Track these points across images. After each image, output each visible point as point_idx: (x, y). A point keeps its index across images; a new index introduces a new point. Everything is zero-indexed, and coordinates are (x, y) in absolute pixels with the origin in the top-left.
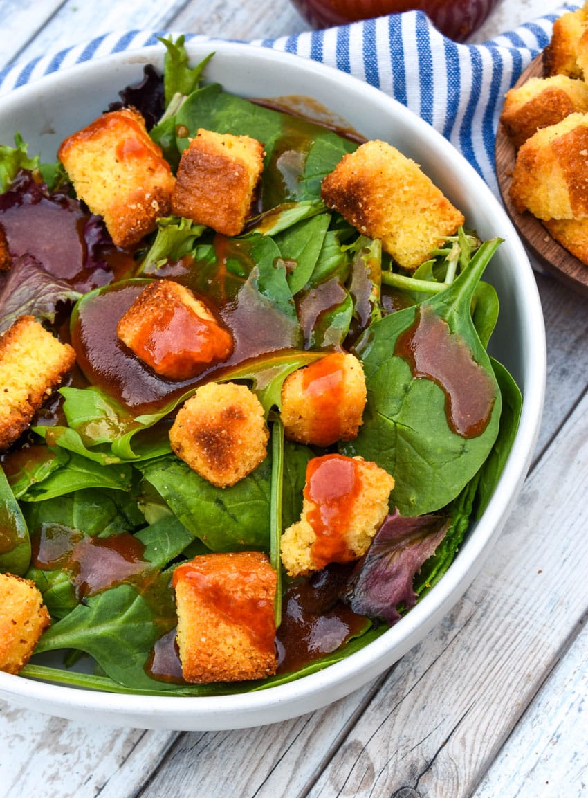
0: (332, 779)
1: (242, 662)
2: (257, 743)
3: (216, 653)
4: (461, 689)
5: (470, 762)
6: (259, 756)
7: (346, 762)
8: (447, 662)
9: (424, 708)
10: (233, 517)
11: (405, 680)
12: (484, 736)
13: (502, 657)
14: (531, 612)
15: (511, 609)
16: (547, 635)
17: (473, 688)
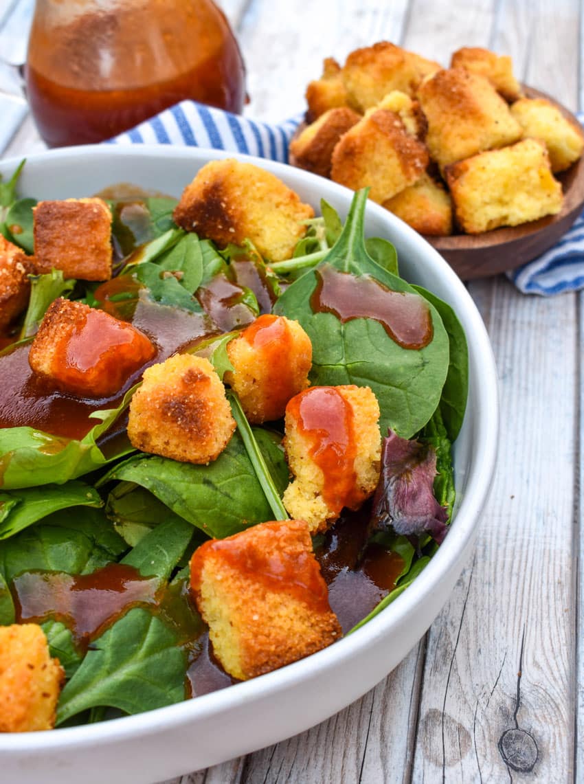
0: (428, 757)
1: (305, 633)
2: (329, 756)
3: (273, 632)
4: (504, 620)
5: (555, 679)
6: (338, 768)
7: (432, 734)
8: (477, 602)
9: (480, 651)
10: (227, 495)
11: (446, 635)
12: (553, 651)
13: (524, 577)
14: (526, 531)
15: (507, 535)
16: (553, 542)
17: (515, 615)
